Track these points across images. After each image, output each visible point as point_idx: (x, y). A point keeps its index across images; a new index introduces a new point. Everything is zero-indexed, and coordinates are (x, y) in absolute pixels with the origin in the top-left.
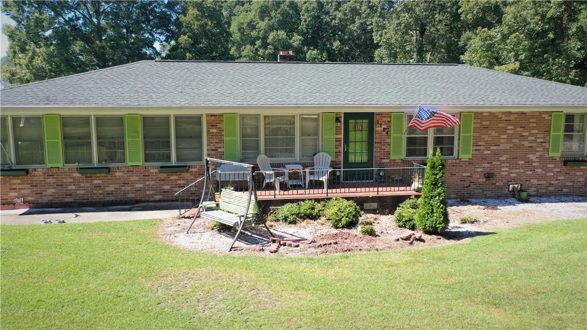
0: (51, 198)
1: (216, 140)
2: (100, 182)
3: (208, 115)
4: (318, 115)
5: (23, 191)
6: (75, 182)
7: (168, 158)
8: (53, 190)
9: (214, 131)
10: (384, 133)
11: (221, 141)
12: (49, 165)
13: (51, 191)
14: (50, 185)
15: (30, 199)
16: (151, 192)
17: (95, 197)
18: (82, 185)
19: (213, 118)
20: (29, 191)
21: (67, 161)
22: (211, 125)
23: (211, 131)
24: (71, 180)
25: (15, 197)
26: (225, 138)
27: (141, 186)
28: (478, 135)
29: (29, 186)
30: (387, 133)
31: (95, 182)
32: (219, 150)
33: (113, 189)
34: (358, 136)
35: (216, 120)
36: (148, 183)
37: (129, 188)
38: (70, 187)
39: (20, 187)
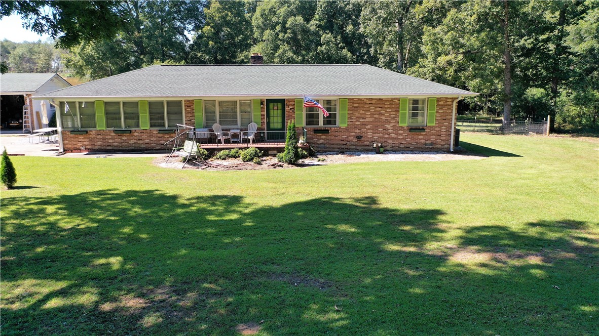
0: (99, 147)
1: (190, 115)
2: (126, 138)
3: (185, 101)
4: (251, 100)
5: (85, 143)
6: (112, 138)
7: (164, 126)
8: (101, 143)
9: (189, 110)
10: (291, 111)
11: (193, 116)
12: (98, 129)
13: (100, 143)
14: (99, 140)
15: (88, 147)
16: (154, 145)
17: (123, 146)
18: (116, 140)
19: (188, 102)
20: (88, 143)
21: (108, 127)
22: (187, 106)
23: (187, 110)
24: (110, 137)
25: (81, 146)
26: (195, 114)
27: (148, 141)
28: (351, 112)
29: (88, 140)
30: (293, 111)
31: (123, 138)
32: (192, 121)
33: (133, 142)
34: (276, 113)
35: (190, 103)
36: (152, 139)
37: (141, 142)
38: (110, 141)
39: (83, 140)
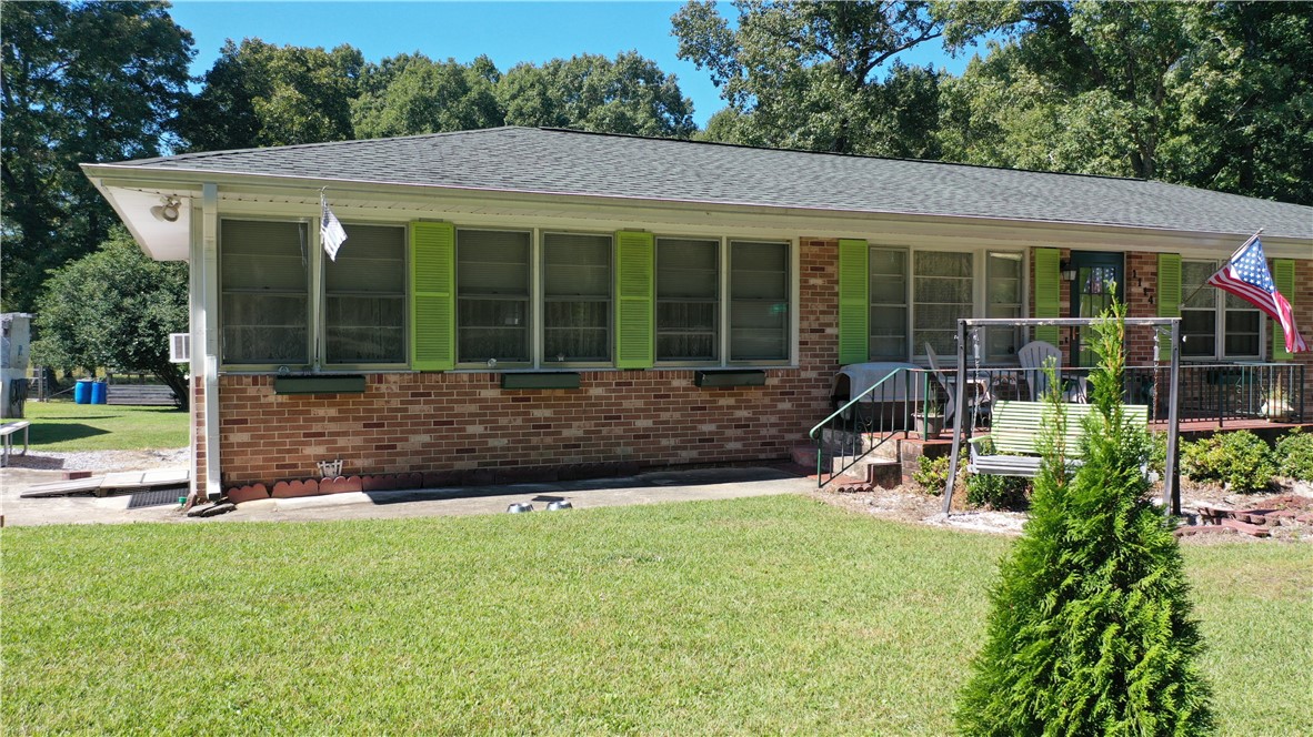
0: (417, 460)
1: (821, 307)
2: (548, 413)
3: (803, 242)
4: (1022, 252)
5: (341, 442)
6: (487, 413)
7: (713, 350)
8: (426, 438)
9: (817, 281)
10: (1145, 301)
11: (833, 309)
12: (418, 365)
13: (419, 439)
14: (419, 424)
15: (359, 463)
16: (672, 442)
17: (533, 455)
18: (503, 421)
19: (815, 249)
20: (358, 441)
21: (464, 355)
22: (812, 267)
23: (812, 281)
24: (474, 408)
25: (320, 459)
26: (843, 302)
27: (649, 423)
28: (1300, 309)
29: (359, 426)
30: (1151, 300)
31: (537, 413)
32: (829, 331)
33: (580, 433)
34: (1096, 305)
35: (823, 254)
36: (664, 416)
37: (619, 431)
38: (471, 429)
39: (334, 427)
